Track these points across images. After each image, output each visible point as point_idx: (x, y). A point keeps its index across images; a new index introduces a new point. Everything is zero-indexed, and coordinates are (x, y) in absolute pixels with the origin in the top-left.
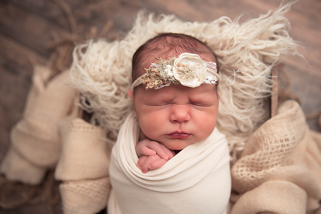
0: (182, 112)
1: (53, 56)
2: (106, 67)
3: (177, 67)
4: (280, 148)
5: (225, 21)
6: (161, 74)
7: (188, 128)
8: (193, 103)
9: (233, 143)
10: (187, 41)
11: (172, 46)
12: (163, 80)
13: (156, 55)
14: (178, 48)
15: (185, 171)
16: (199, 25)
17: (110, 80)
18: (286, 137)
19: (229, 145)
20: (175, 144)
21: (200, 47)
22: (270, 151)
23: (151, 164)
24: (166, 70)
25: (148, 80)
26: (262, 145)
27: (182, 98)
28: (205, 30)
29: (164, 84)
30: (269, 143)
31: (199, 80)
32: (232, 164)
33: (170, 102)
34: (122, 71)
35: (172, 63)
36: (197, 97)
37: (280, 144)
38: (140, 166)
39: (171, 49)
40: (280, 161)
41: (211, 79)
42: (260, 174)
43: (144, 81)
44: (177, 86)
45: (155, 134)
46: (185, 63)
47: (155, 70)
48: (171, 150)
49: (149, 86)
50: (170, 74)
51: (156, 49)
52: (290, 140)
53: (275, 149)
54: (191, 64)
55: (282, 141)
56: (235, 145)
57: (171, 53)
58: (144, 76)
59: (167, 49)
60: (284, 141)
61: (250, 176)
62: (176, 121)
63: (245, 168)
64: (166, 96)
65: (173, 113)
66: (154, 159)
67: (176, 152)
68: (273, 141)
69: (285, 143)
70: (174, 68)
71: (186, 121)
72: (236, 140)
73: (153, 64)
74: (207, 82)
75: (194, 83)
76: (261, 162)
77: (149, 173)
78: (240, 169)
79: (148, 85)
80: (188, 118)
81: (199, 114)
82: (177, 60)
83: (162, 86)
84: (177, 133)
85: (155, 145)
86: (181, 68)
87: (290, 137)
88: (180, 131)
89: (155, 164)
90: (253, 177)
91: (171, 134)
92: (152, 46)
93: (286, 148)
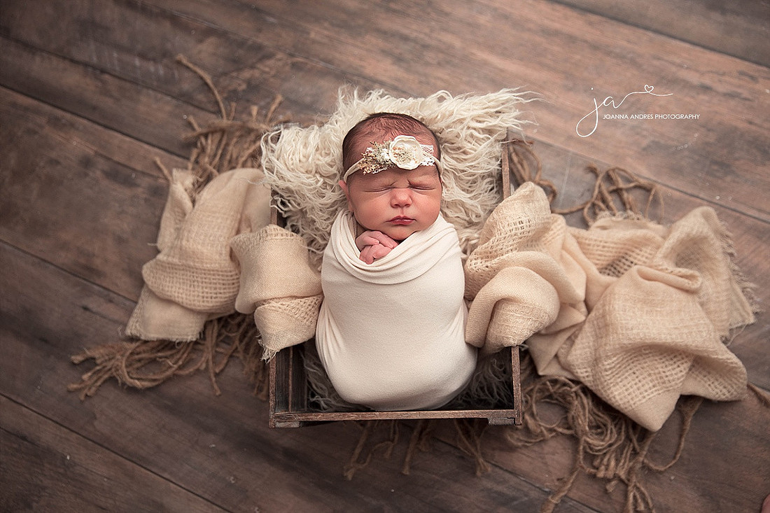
0: (403, 195)
1: (195, 152)
2: (307, 157)
3: (393, 151)
4: (513, 232)
5: (444, 95)
6: (378, 158)
7: (410, 212)
8: (413, 186)
9: (464, 237)
10: (403, 122)
11: (388, 129)
12: (380, 164)
13: (371, 139)
14: (394, 131)
15: (411, 258)
16: (415, 101)
17: (314, 172)
18: (520, 220)
19: (460, 240)
20: (398, 231)
21: (418, 128)
22: (503, 235)
23: (376, 253)
24: (382, 154)
25: (365, 165)
26: (495, 231)
27: (403, 182)
28: (422, 105)
29: (381, 168)
30: (501, 228)
31: (416, 162)
32: (464, 261)
33: (390, 187)
34: (328, 159)
35: (388, 147)
36: (417, 179)
37: (514, 227)
38: (364, 258)
39: (386, 133)
40: (515, 245)
41: (428, 160)
42: (494, 263)
43: (360, 167)
44: (394, 169)
45: (377, 222)
46: (401, 147)
47: (372, 154)
48: (395, 240)
49: (367, 171)
50: (386, 158)
51: (371, 133)
52: (524, 222)
53: (509, 233)
54: (407, 146)
55: (515, 224)
56: (468, 240)
57: (387, 137)
58: (361, 161)
59: (383, 132)
60: (518, 224)
61: (484, 266)
62: (397, 206)
63: (479, 261)
64: (387, 180)
65: (394, 197)
66: (378, 248)
67: (399, 241)
68: (506, 225)
69: (519, 226)
70: (390, 152)
71: (408, 205)
72: (468, 233)
73: (370, 149)
74: (425, 164)
75: (411, 165)
76: (494, 249)
77: (376, 263)
78: (474, 261)
79: (365, 170)
80: (410, 201)
81: (420, 198)
82: (393, 144)
83: (380, 170)
84: (398, 218)
85: (379, 234)
86: (397, 151)
87: (523, 219)
88: (402, 216)
89: (380, 253)
90: (487, 267)
91: (393, 220)
92: (366, 129)
93: (521, 231)
